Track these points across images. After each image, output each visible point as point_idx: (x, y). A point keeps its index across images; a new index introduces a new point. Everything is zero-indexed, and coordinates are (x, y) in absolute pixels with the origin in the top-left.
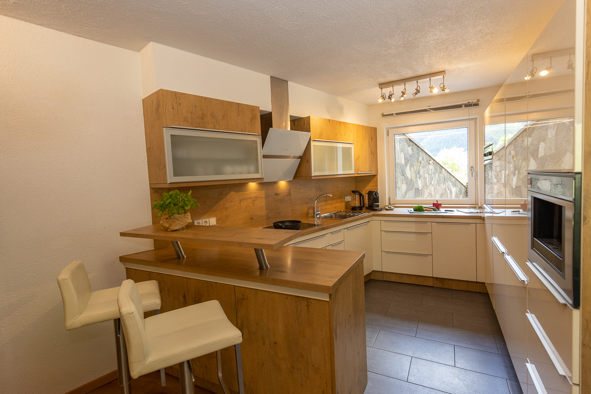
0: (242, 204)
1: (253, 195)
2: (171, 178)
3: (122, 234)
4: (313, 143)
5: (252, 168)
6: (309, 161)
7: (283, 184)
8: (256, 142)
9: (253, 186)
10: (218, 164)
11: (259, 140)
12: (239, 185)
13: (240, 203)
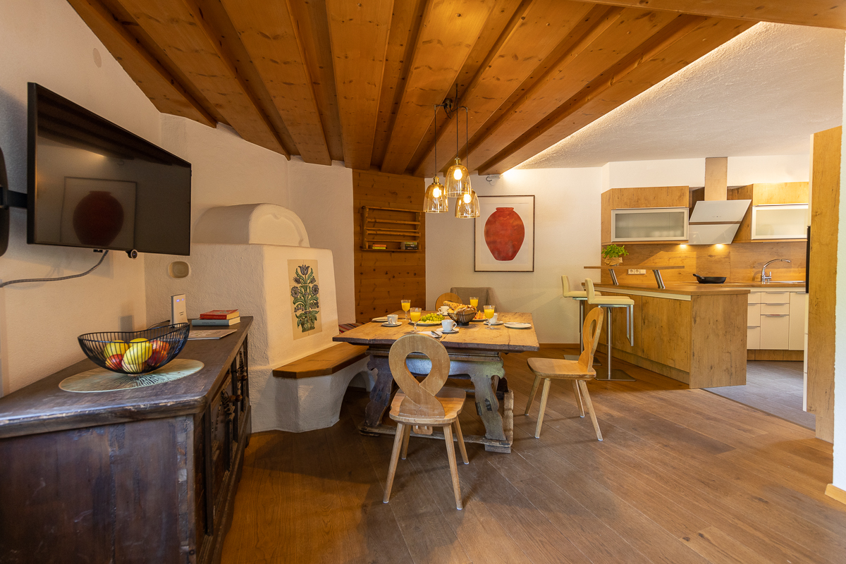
0: (671, 261)
1: (684, 255)
2: (613, 239)
3: (585, 268)
4: (754, 210)
5: (679, 232)
6: (749, 226)
7: (720, 248)
8: (683, 213)
9: (683, 247)
10: (649, 230)
11: (686, 212)
12: (669, 246)
13: (669, 260)
